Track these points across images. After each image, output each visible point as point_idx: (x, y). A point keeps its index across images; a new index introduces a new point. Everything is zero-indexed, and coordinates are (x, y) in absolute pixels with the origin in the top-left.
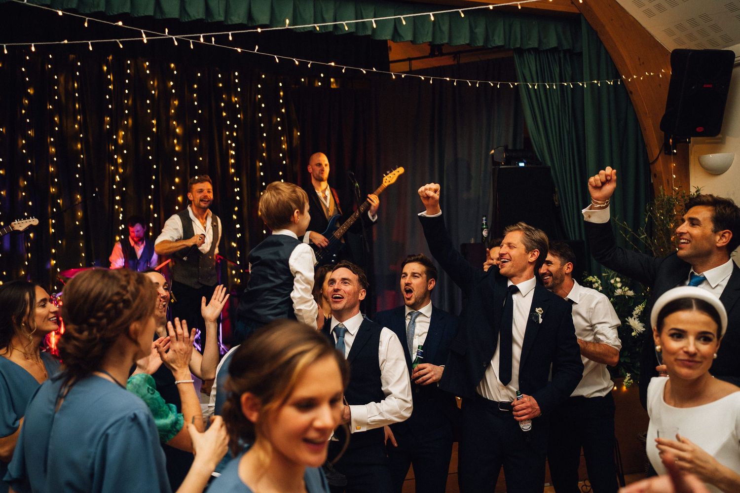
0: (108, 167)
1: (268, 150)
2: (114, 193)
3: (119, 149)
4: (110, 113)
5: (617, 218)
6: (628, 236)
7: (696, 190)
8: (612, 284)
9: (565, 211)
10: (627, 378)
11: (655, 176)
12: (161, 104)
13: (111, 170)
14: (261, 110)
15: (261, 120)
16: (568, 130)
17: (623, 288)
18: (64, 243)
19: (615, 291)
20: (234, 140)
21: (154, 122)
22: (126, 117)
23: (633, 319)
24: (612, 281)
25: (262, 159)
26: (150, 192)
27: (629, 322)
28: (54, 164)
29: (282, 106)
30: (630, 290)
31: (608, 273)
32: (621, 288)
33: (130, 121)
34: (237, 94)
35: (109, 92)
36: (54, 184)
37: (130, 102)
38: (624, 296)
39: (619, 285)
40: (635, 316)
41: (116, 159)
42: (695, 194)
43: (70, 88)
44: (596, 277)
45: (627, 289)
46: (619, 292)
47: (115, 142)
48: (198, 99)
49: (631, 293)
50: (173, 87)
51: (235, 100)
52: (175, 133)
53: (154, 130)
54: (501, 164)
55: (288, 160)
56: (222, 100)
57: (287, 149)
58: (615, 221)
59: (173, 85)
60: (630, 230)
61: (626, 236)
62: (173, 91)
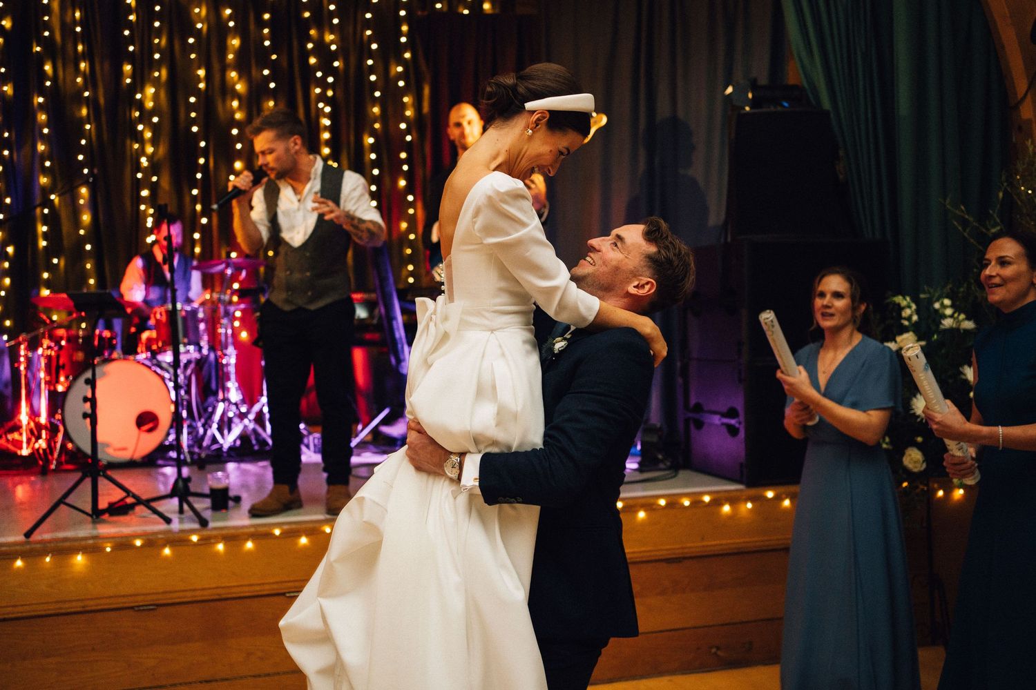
0: (128, 148)
1: (384, 117)
2: (138, 185)
3: (145, 117)
4: (131, 58)
5: (948, 201)
6: (968, 230)
8: (936, 311)
9: (857, 190)
11: (1020, 128)
12: (213, 46)
13: (133, 150)
14: (371, 54)
15: (371, 70)
16: (864, 51)
17: (956, 315)
18: (62, 263)
19: (941, 323)
20: (328, 101)
21: (201, 73)
22: (157, 65)
24: (937, 306)
25: (373, 133)
26: (194, 183)
27: (965, 375)
28: (43, 138)
29: (405, 47)
30: (968, 318)
31: (929, 293)
32: (952, 316)
33: (164, 72)
34: (332, 29)
35: (129, 25)
36: (45, 171)
37: (164, 42)
38: (958, 329)
39: (949, 312)
41: (142, 132)
43: (68, 19)
44: (908, 299)
45: (962, 316)
46: (947, 323)
47: (140, 105)
48: (272, 37)
49: (969, 325)
50: (231, 18)
51: (329, 37)
52: (234, 90)
53: (202, 86)
54: (744, 109)
55: (414, 134)
56: (309, 39)
57: (412, 116)
58: (945, 206)
59: (231, 15)
60: (971, 219)
61: (965, 230)
62: (231, 24)
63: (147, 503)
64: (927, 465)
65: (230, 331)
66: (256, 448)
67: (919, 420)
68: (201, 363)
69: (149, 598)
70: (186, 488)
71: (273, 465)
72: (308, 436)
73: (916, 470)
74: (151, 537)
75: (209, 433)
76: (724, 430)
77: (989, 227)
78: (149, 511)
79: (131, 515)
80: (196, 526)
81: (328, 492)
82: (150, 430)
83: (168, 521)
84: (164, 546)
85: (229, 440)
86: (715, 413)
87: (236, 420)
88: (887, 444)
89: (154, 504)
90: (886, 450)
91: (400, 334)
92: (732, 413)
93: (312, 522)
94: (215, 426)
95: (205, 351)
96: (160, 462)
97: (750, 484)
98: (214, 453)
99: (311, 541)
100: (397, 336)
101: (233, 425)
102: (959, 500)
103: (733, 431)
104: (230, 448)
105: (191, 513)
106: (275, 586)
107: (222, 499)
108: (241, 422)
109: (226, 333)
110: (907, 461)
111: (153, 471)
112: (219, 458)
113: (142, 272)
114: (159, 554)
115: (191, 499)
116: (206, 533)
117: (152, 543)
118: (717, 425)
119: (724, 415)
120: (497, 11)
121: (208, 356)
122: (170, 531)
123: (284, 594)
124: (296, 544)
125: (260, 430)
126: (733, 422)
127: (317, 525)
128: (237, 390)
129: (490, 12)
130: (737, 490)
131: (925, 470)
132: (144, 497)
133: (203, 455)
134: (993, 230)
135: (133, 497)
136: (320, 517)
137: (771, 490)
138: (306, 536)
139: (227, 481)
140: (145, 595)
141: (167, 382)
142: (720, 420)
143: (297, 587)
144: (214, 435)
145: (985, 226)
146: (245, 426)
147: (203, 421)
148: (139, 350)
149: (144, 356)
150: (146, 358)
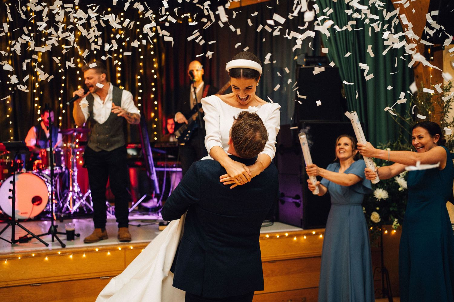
0: (30, 78)
1: (144, 68)
2: (34, 95)
6: (397, 119)
7: (448, 83)
9: (350, 102)
10: (395, 223)
11: (418, 76)
13: (32, 80)
15: (139, 47)
16: (353, 42)
20: (120, 60)
21: (63, 46)
22: (44, 43)
23: (400, 177)
25: (140, 74)
26: (60, 95)
27: (396, 181)
29: (154, 37)
31: (381, 145)
34: (122, 28)
35: (31, 24)
41: (36, 72)
42: (448, 86)
47: (36, 60)
52: (78, 54)
54: (302, 66)
55: (158, 75)
57: (157, 67)
62: (77, 25)
63: (38, 237)
64: (381, 219)
65: (75, 161)
66: (86, 212)
67: (377, 200)
68: (62, 174)
69: (38, 280)
70: (55, 230)
71: (94, 220)
73: (376, 222)
74: (39, 253)
75: (65, 205)
76: (294, 205)
77: (406, 118)
78: (39, 241)
79: (30, 243)
80: (60, 247)
81: (119, 231)
82: (38, 205)
83: (47, 245)
84: (45, 256)
85: (74, 209)
86: (290, 197)
87: (77, 200)
89: (40, 238)
92: (297, 197)
93: (112, 245)
94: (68, 203)
95: (64, 169)
96: (43, 219)
97: (305, 228)
98: (67, 215)
99: (111, 254)
100: (150, 163)
101: (76, 203)
102: (394, 235)
103: (298, 205)
104: (74, 213)
105: (58, 242)
106: (96, 274)
107: (72, 235)
108: (79, 201)
110: (372, 218)
111: (39, 223)
112: (70, 216)
114: (43, 260)
115: (57, 235)
116: (64, 250)
117: (39, 255)
118: (290, 202)
119: (294, 198)
121: (65, 171)
122: (48, 250)
123: (99, 278)
124: (105, 255)
125: (88, 204)
126: (298, 201)
127: (115, 247)
128: (78, 187)
130: (299, 231)
131: (380, 222)
132: (36, 234)
133: (62, 216)
134: (408, 119)
135: (31, 234)
136: (116, 243)
137: (314, 231)
138: (110, 251)
139: (74, 227)
140: (36, 279)
141: (46, 183)
142: (292, 200)
143: (105, 275)
144: (67, 207)
145: (404, 118)
146: (81, 203)
147: (62, 200)
148: (34, 169)
149: (36, 171)
150: (37, 172)
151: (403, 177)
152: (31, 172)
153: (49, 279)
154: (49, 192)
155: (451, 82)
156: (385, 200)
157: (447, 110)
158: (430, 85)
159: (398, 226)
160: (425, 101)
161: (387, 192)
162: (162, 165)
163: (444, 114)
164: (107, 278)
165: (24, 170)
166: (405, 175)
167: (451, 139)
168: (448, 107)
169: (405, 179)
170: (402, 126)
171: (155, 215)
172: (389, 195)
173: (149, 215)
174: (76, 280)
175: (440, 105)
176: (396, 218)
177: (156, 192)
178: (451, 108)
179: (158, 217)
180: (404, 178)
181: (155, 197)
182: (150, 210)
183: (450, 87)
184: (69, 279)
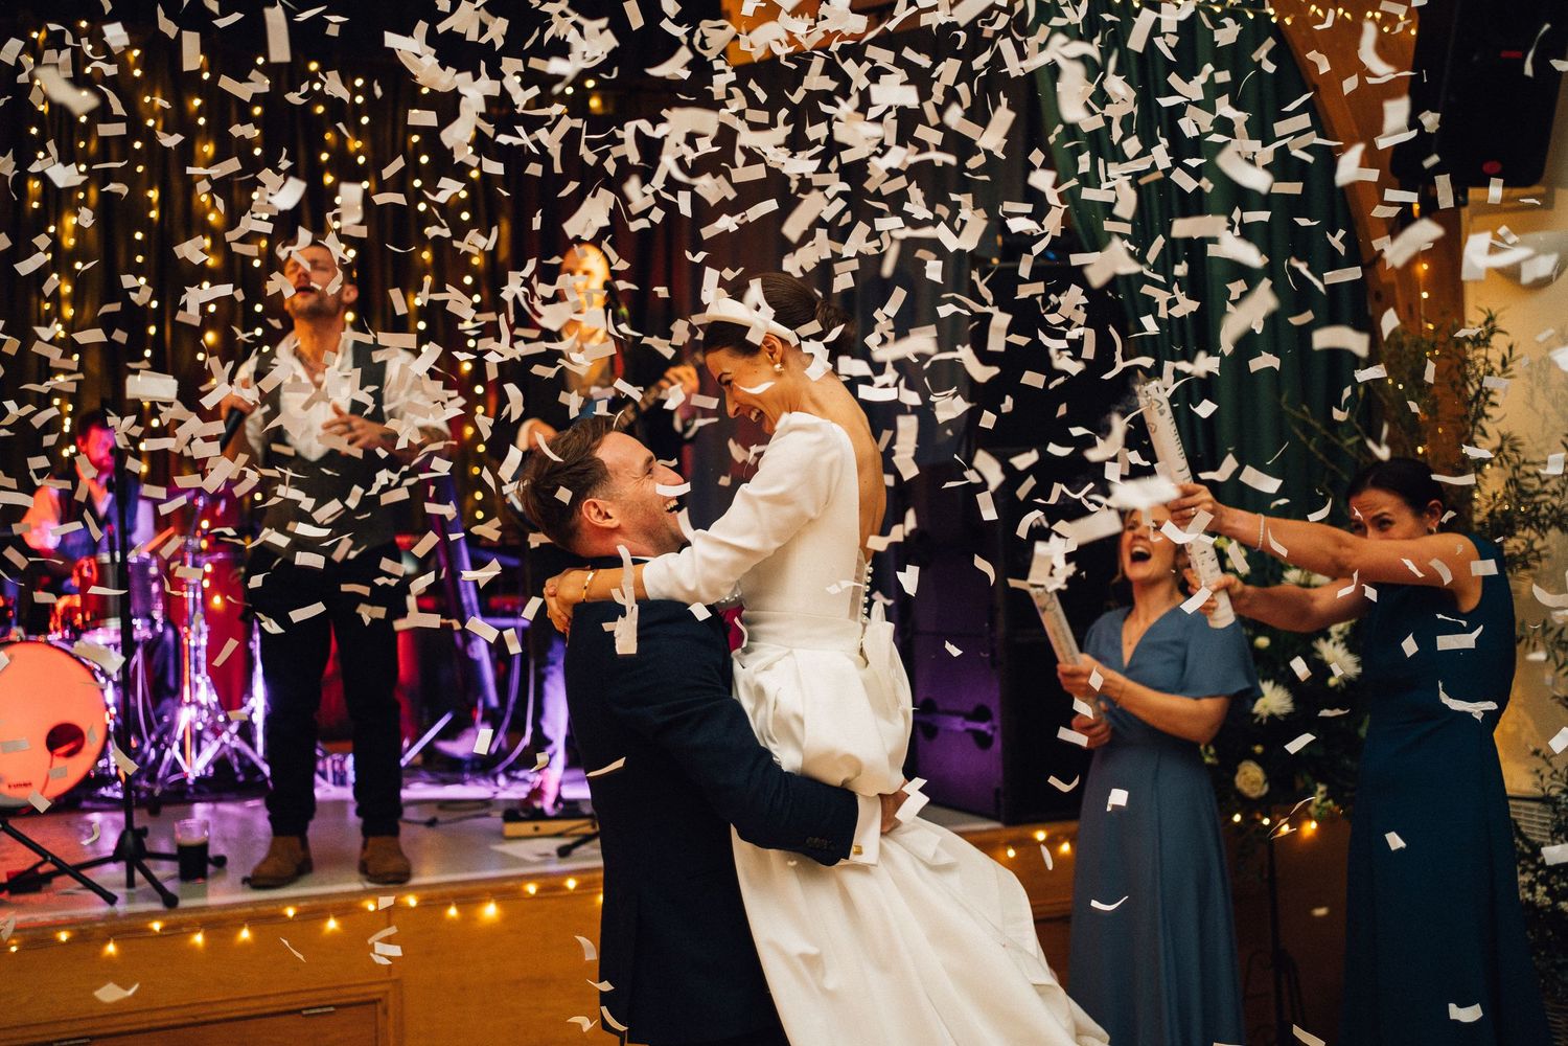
0: (35, 307)
1: (438, 268)
2: (48, 367)
3: (63, 262)
5: (1284, 398)
6: (1313, 441)
7: (1484, 318)
10: (1318, 799)
11: (1378, 295)
12: (172, 155)
13: (42, 313)
14: (419, 172)
15: (420, 195)
20: (352, 240)
21: (153, 194)
23: (1331, 642)
33: (93, 193)
34: (360, 132)
35: (38, 119)
37: (93, 146)
40: (1335, 637)
42: (1483, 328)
47: (54, 243)
48: (265, 142)
50: (200, 111)
51: (355, 145)
52: (206, 222)
53: (154, 214)
54: (990, 261)
55: (485, 293)
56: (324, 146)
57: (482, 265)
58: (1279, 406)
59: (200, 106)
60: (1318, 425)
61: (1309, 439)
62: (202, 121)
63: (76, 871)
64: (1270, 787)
65: (199, 595)
66: (241, 778)
67: (1257, 720)
68: (152, 646)
69: (81, 1026)
70: (140, 845)
71: (268, 806)
72: (324, 759)
73: (1254, 795)
74: (84, 927)
75: (167, 756)
76: (970, 739)
77: (1343, 437)
78: (80, 885)
79: (46, 892)
80: (158, 906)
81: (365, 846)
82: (69, 754)
83: (111, 899)
84: (106, 941)
85: (197, 766)
86: (957, 714)
87: (208, 735)
88: (1211, 756)
89: (86, 873)
90: (1210, 766)
91: (469, 597)
92: (981, 714)
93: (344, 894)
94: (176, 746)
95: (159, 628)
96: (86, 804)
97: (1011, 820)
98: (174, 788)
99: (343, 926)
100: (465, 600)
101: (204, 744)
102: (1311, 838)
103: (983, 740)
104: (198, 780)
105: (148, 885)
106: (285, 1000)
107: (196, 863)
108: (216, 739)
109: (195, 598)
110: (1241, 782)
111: (74, 818)
112: (182, 794)
113: (56, 503)
114: (98, 953)
115: (147, 863)
116: (174, 917)
117: (87, 935)
118: (957, 732)
119: (969, 717)
120: (610, 110)
121: (163, 634)
122: (114, 916)
123: (299, 1011)
124: (320, 930)
125: (248, 750)
126: (983, 727)
127: (354, 900)
128: (209, 689)
129: (600, 111)
130: (989, 831)
131: (1267, 794)
132: (70, 861)
133: (157, 792)
134: (1350, 441)
135: (53, 862)
136: (357, 886)
137: (1043, 829)
138: (336, 917)
139: (206, 833)
140: (73, 1021)
141: (98, 675)
142: (963, 724)
143: (321, 1000)
144: (175, 761)
145: (1337, 436)
146: (223, 744)
147: (153, 737)
148: (51, 626)
149: (59, 635)
150: (63, 639)
151: (1342, 641)
152: (42, 638)
153: (119, 1020)
154: (107, 707)
155: (1493, 313)
156: (1282, 719)
157: (1482, 409)
158: (1420, 325)
159: (1328, 808)
160: (1407, 378)
161: (1290, 692)
162: (508, 607)
163: (1474, 424)
164: (325, 1010)
165: (17, 632)
166: (1347, 632)
167: (1498, 509)
168: (1486, 397)
169: (1346, 647)
170: (1334, 467)
171: (483, 782)
172: (1295, 701)
173: (462, 782)
174: (218, 1022)
175: (1459, 394)
176: (1323, 782)
177: (486, 703)
178: (1493, 404)
179: (495, 789)
180: (1343, 645)
181: (483, 720)
182: (467, 766)
183: (1492, 332)
184: (192, 1020)
